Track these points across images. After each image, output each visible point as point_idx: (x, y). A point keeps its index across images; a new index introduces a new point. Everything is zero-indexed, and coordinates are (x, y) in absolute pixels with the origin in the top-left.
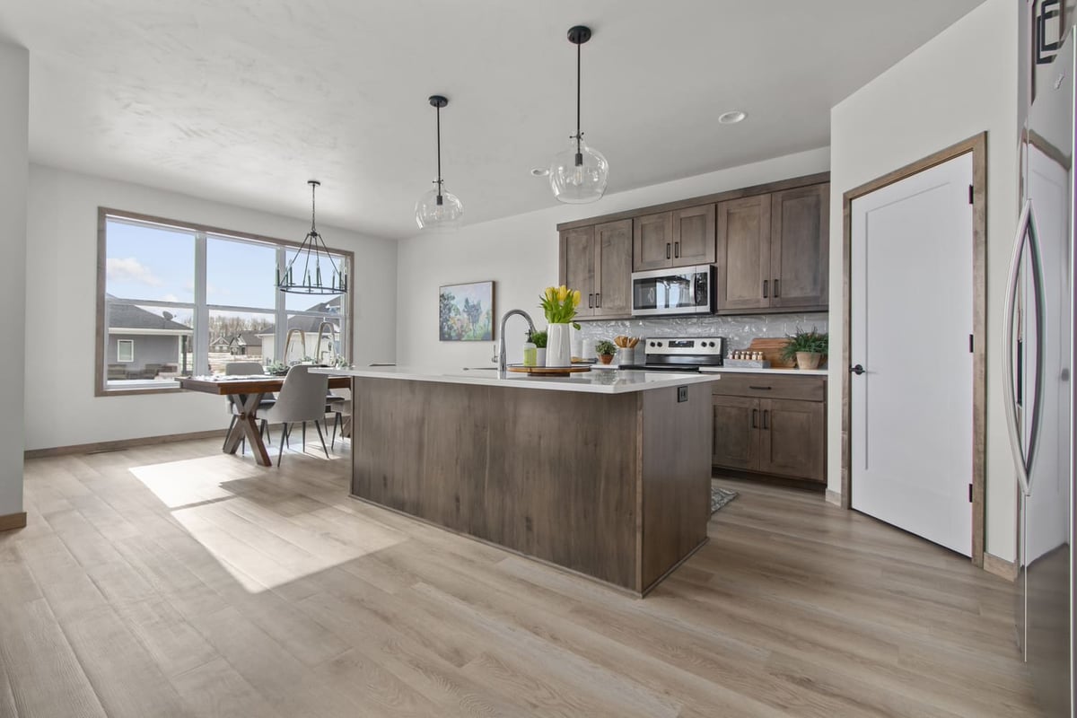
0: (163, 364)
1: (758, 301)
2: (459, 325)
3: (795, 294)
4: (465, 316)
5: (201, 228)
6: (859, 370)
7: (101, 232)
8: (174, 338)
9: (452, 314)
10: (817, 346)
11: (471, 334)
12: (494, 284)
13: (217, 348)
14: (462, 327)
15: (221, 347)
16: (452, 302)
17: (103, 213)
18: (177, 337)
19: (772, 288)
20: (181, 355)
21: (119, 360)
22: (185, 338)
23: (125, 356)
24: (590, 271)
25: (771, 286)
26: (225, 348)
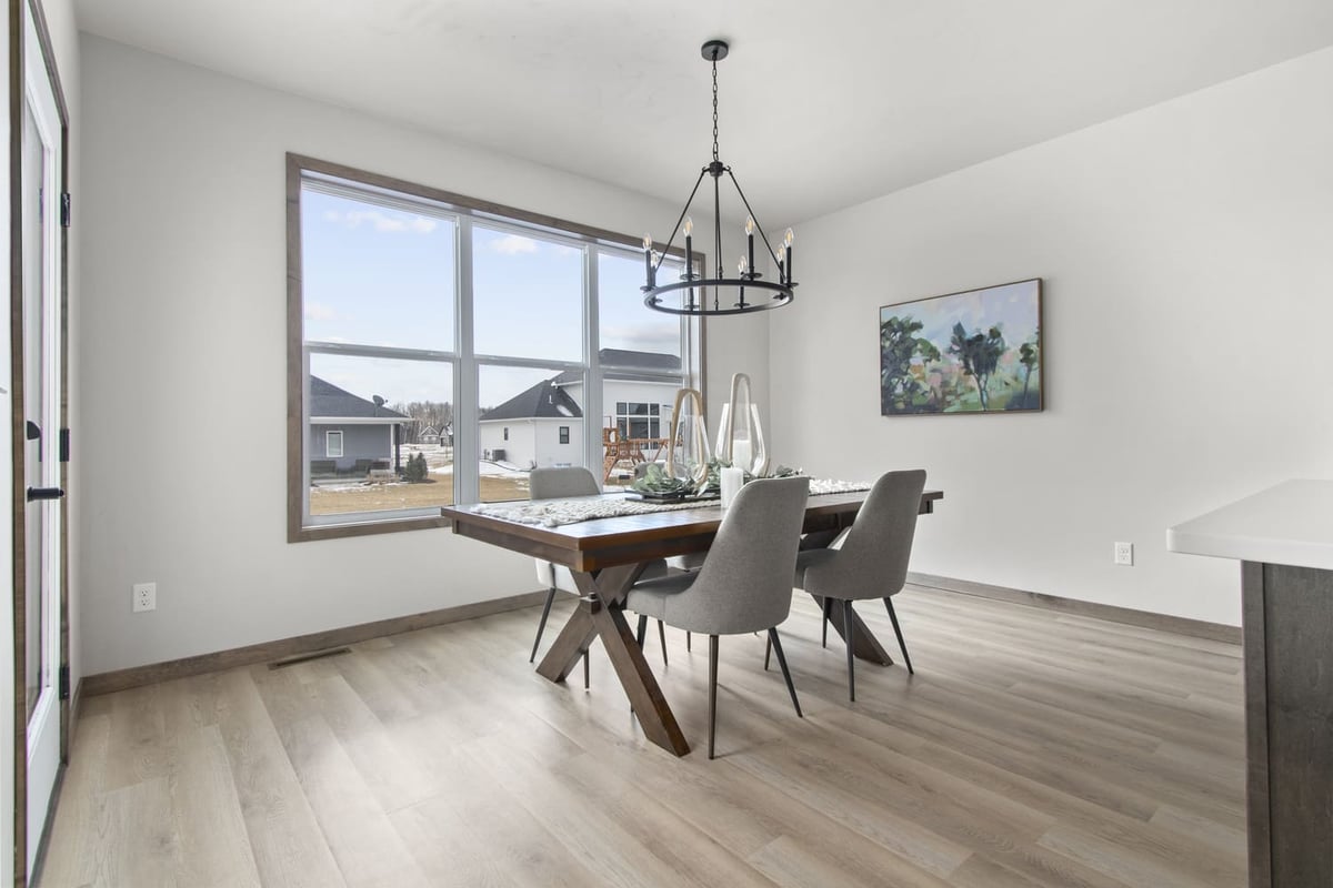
0: (374, 460)
2: (936, 380)
4: (956, 361)
5: (463, 204)
7: (293, 203)
8: (387, 427)
9: (917, 359)
11: (974, 397)
12: (1040, 281)
13: (426, 439)
14: (945, 384)
15: (430, 438)
16: (915, 335)
17: (296, 166)
18: (389, 425)
20: (393, 448)
21: (328, 455)
22: (397, 426)
23: (335, 451)
26: (434, 439)
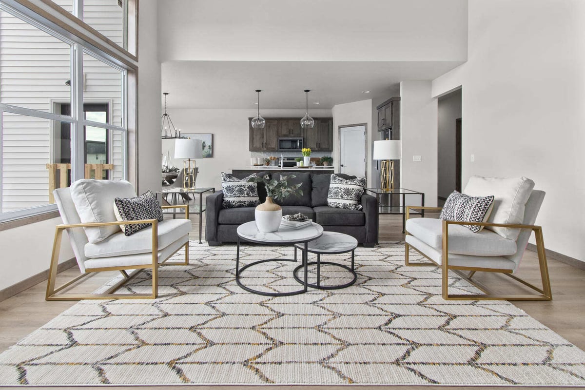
1: (315, 148)
3: (324, 147)
6: (342, 166)
10: (330, 161)
12: (212, 135)
19: (319, 145)
24: (262, 135)
25: (318, 144)
